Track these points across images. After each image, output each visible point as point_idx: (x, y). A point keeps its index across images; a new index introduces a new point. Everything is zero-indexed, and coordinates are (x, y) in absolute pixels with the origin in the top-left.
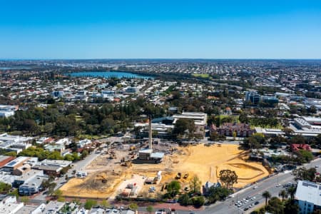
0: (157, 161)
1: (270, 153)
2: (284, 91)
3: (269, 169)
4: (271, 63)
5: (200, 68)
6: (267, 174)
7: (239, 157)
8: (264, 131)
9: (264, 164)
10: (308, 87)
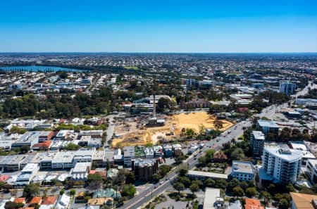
0: (162, 124)
1: (229, 114)
2: (206, 79)
3: (231, 122)
4: (183, 57)
5: (126, 62)
6: (232, 124)
7: (210, 118)
8: (216, 103)
9: (227, 120)
10: (223, 75)
